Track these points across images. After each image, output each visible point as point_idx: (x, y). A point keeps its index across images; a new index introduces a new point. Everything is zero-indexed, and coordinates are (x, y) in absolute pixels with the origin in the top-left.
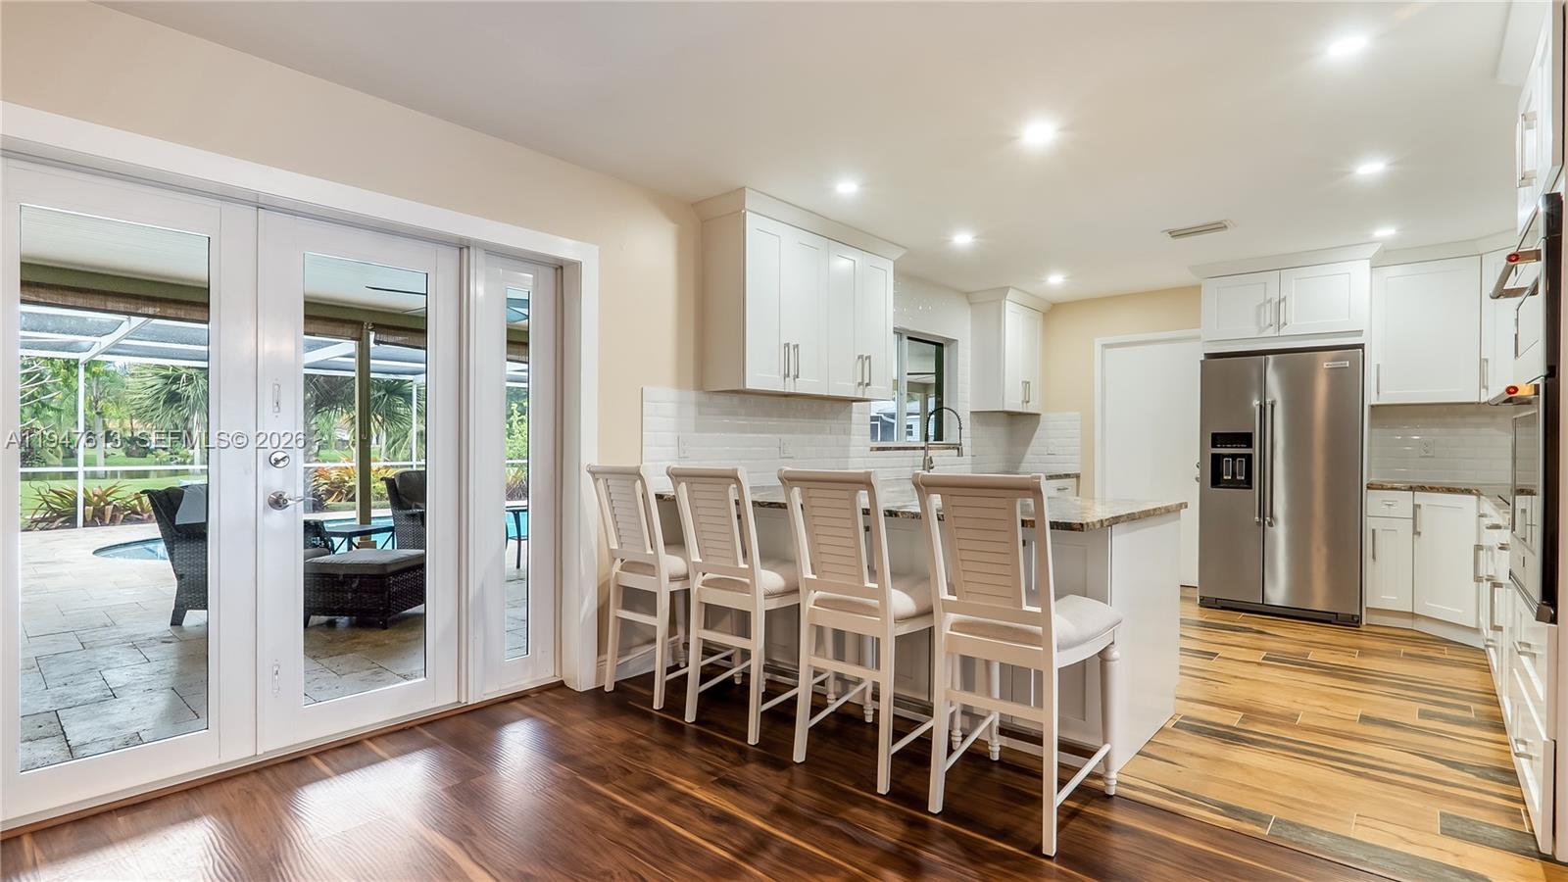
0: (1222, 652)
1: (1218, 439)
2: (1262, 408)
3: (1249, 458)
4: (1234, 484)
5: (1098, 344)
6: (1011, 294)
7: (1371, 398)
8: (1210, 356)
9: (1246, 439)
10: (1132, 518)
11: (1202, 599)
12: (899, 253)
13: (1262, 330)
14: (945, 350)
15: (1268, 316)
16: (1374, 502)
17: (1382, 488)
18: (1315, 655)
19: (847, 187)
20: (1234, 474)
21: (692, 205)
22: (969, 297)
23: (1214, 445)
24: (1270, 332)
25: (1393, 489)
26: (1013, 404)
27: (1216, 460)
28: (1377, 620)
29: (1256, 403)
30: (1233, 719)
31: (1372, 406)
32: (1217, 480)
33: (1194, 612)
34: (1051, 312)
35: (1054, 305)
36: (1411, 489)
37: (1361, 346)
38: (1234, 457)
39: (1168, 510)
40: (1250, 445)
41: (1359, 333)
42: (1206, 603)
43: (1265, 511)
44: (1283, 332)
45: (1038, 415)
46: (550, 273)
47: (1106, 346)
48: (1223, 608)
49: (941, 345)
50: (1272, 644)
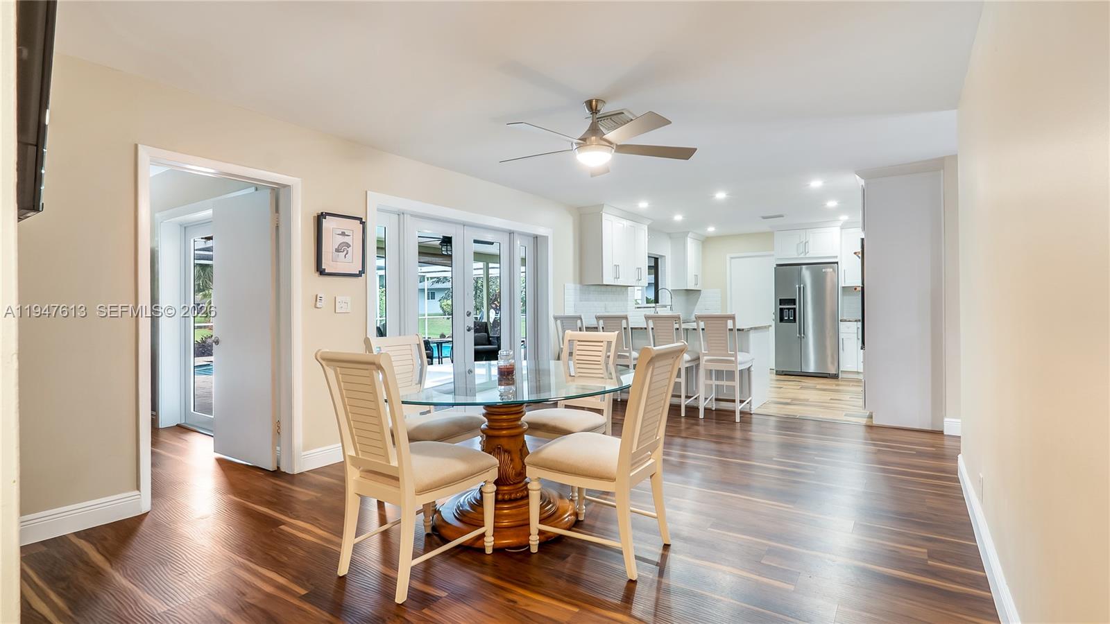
0: (785, 387)
1: (782, 302)
2: (800, 288)
3: (795, 309)
4: (789, 321)
5: (728, 258)
6: (689, 235)
7: (842, 284)
8: (778, 265)
9: (793, 301)
10: (755, 328)
11: (776, 371)
12: (649, 222)
13: (799, 255)
14: (659, 260)
15: (801, 249)
16: (842, 326)
17: (845, 321)
18: (818, 387)
19: (643, 205)
20: (789, 318)
21: (578, 208)
22: (670, 236)
23: (780, 304)
24: (802, 256)
25: (849, 321)
26: (691, 286)
27: (781, 310)
28: (845, 376)
29: (797, 286)
30: (789, 401)
31: (843, 287)
32: (782, 320)
33: (774, 377)
34: (706, 241)
35: (707, 238)
36: (856, 321)
37: (837, 263)
38: (789, 309)
39: (765, 327)
40: (795, 304)
41: (836, 257)
42: (778, 373)
43: (802, 331)
44: (807, 256)
45: (700, 291)
46: (531, 240)
47: (732, 258)
48: (785, 375)
49: (657, 259)
50: (803, 384)
